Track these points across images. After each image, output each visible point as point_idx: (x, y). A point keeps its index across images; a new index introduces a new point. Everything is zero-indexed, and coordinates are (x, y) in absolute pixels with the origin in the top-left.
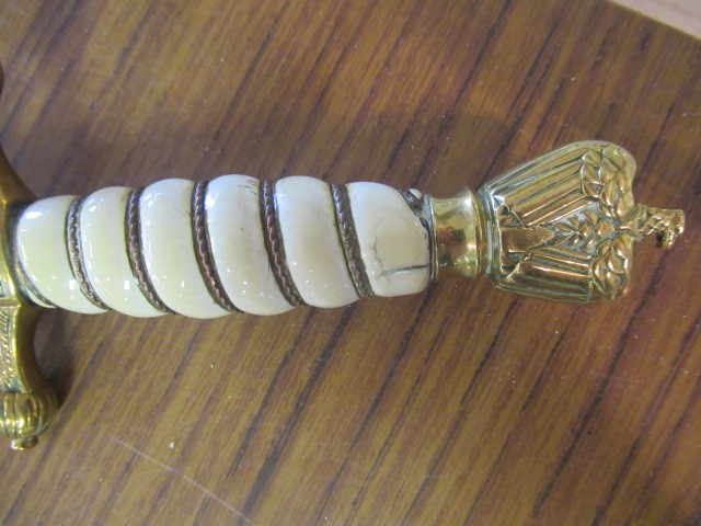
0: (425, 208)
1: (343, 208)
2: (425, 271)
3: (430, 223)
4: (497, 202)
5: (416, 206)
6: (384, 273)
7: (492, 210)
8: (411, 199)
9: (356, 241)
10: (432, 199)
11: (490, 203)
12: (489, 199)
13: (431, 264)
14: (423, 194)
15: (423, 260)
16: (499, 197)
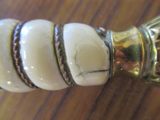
0: (107, 36)
1: (59, 34)
2: (106, 73)
3: (110, 44)
4: (153, 33)
5: (102, 35)
6: (81, 74)
7: (150, 39)
8: (99, 31)
9: (65, 53)
10: (112, 33)
11: (149, 34)
12: (147, 31)
13: (110, 69)
14: (106, 30)
15: (106, 67)
16: (154, 30)
